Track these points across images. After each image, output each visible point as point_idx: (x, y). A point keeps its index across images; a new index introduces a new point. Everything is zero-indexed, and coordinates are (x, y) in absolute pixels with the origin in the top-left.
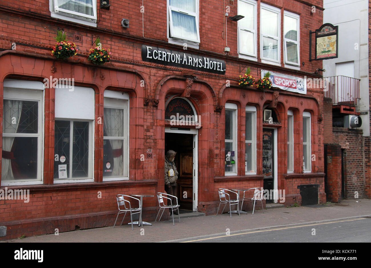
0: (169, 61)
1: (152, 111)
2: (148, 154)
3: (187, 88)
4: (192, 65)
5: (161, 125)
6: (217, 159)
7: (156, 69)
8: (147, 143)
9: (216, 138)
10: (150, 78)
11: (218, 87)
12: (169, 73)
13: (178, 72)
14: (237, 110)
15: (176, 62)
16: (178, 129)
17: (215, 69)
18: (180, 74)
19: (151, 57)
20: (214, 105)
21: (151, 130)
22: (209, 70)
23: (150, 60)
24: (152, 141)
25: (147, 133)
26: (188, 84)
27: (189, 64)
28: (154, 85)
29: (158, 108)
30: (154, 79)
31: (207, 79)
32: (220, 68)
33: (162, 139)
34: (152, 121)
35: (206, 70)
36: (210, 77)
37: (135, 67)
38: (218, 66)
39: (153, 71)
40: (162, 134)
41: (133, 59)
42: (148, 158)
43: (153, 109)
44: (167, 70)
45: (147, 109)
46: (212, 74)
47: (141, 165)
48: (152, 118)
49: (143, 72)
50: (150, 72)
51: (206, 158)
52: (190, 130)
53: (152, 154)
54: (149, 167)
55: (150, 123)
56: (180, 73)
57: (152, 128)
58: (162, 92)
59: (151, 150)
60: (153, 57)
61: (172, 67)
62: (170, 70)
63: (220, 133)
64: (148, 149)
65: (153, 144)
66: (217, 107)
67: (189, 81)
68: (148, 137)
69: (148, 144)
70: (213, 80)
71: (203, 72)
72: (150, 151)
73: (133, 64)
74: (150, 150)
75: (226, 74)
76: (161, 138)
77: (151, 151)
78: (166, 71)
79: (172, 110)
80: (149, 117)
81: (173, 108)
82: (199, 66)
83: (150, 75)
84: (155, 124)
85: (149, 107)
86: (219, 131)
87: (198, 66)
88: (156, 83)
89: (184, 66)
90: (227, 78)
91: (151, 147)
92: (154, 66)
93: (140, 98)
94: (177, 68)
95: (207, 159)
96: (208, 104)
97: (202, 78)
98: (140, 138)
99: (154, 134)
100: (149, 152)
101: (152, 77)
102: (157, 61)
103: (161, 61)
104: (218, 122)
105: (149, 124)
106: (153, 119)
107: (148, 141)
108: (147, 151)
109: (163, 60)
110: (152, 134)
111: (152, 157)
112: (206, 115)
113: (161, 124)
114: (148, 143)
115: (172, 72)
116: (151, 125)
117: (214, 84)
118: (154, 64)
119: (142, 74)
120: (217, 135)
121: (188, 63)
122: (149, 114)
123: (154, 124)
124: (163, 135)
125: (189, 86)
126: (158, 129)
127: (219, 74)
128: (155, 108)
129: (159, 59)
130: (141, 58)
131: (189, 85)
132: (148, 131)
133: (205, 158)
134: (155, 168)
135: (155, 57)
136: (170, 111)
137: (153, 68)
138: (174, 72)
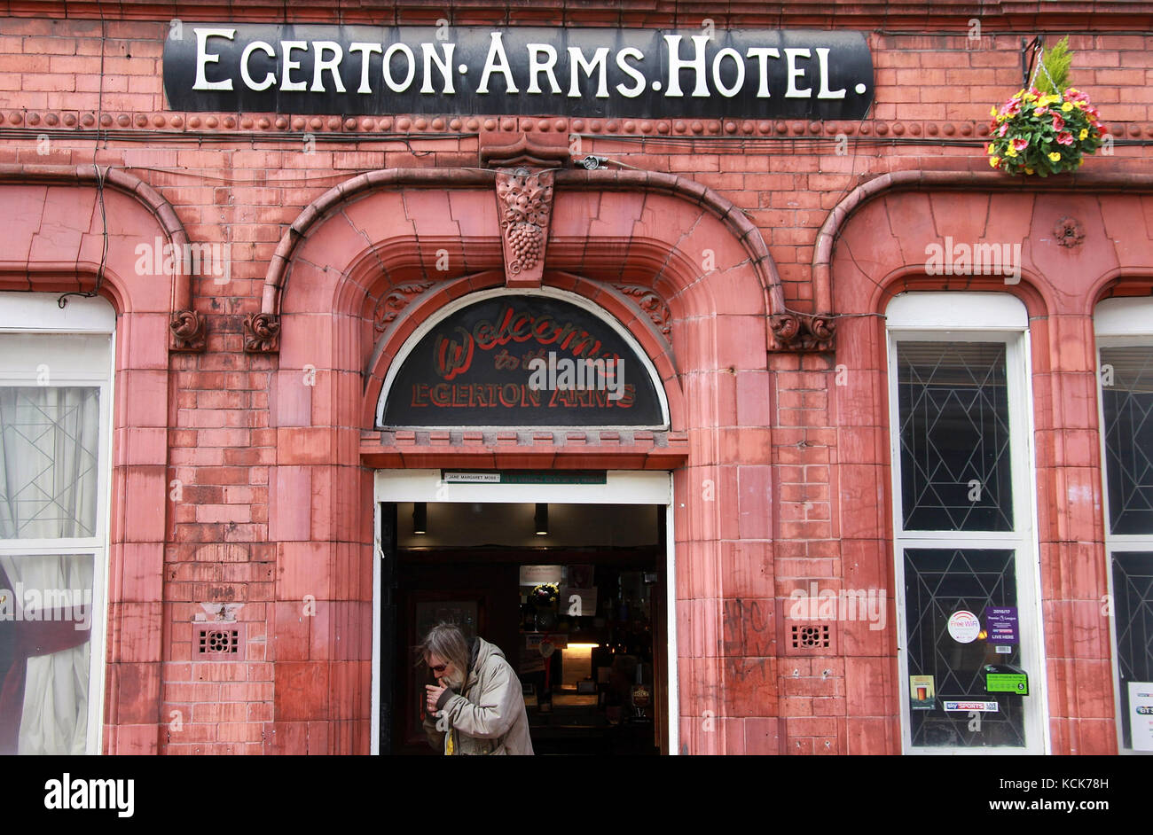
0: (365, 88)
1: (238, 382)
2: (203, 634)
3: (510, 226)
4: (556, 89)
5: (302, 462)
6: (811, 656)
7: (275, 146)
8: (196, 564)
9: (800, 526)
10: (223, 199)
11: (808, 199)
12: (380, 156)
13: (452, 146)
14: (1027, 334)
15: (427, 87)
16: (498, 477)
17: (764, 92)
18: (467, 156)
19: (227, 85)
20: (761, 315)
21: (233, 493)
22: (715, 106)
23: (222, 102)
24: (239, 553)
25: (200, 509)
26: (509, 204)
27: (534, 88)
28: (260, 232)
29: (283, 363)
30: (259, 203)
31: (707, 163)
32: (810, 80)
33: (312, 540)
34: (236, 439)
35: (688, 106)
36: (722, 145)
37: (113, 150)
38: (793, 72)
39: (251, 159)
40: (312, 510)
41: (96, 107)
42: (203, 658)
43: (248, 371)
44: (358, 142)
45: (202, 375)
46: (747, 125)
47: (141, 698)
48: (242, 420)
49: (173, 170)
50: (228, 166)
51: (711, 652)
52: (604, 482)
53: (235, 633)
54: (213, 711)
55: (226, 450)
56: (470, 146)
57: (243, 481)
58: (319, 270)
59: (229, 606)
60: (238, 82)
61: (401, 121)
62: (387, 136)
63: (835, 491)
64: (210, 600)
65: (243, 573)
66: (783, 322)
67: (512, 184)
68: (207, 535)
69: (207, 575)
70: (759, 163)
71: (661, 124)
72: (223, 612)
73: (99, 136)
74: (219, 607)
75: (883, 113)
76: (306, 537)
77: (230, 615)
78: (352, 147)
79: (464, 370)
80: (218, 417)
81: (469, 361)
82: (622, 89)
83: (229, 183)
84: (267, 456)
85: (213, 364)
86: (822, 475)
87: (611, 87)
88: (275, 222)
89: (496, 101)
90: (891, 135)
91: (231, 591)
92: (261, 132)
93: (140, 313)
94: (437, 121)
95: (717, 657)
96: (715, 313)
97: (662, 160)
98: (139, 542)
99: (254, 512)
100: (210, 617)
101: (238, 193)
102: (272, 100)
103: (308, 92)
104: (817, 417)
105: (213, 458)
106: (253, 429)
107: (207, 553)
108: (199, 616)
109: (318, 86)
110: (243, 515)
111: (235, 650)
112: (704, 379)
113: (307, 451)
114: (207, 564)
115: (401, 147)
116: (230, 462)
117: (765, 187)
118: (256, 121)
119: (166, 182)
120: (808, 505)
121: (522, 80)
122: (215, 398)
123: (258, 455)
124: (317, 517)
125: (518, 213)
126: (281, 484)
127: (814, 117)
128: (261, 364)
129: (287, 85)
130: (158, 99)
131: (514, 207)
132: (214, 497)
133: (704, 650)
134: (257, 712)
135: (259, 78)
136: (451, 377)
137: (253, 139)
138: (417, 146)
